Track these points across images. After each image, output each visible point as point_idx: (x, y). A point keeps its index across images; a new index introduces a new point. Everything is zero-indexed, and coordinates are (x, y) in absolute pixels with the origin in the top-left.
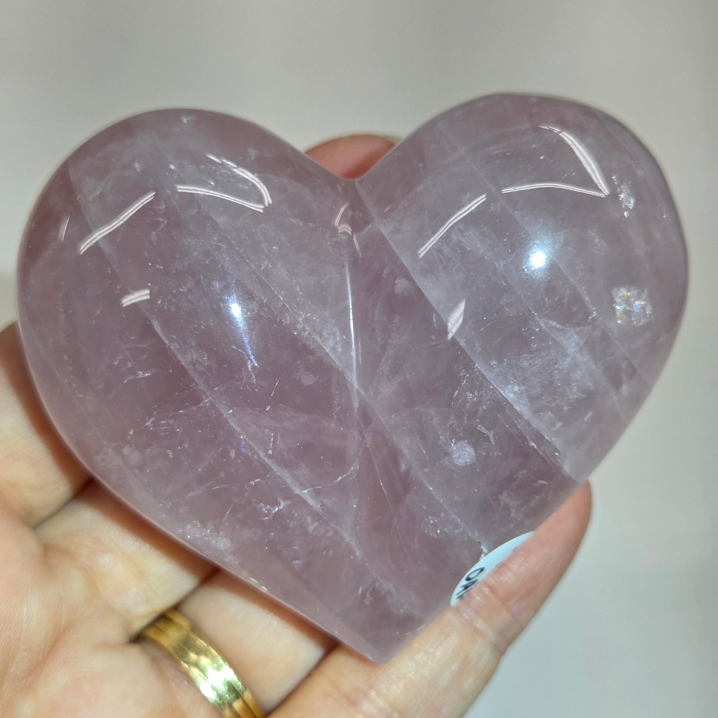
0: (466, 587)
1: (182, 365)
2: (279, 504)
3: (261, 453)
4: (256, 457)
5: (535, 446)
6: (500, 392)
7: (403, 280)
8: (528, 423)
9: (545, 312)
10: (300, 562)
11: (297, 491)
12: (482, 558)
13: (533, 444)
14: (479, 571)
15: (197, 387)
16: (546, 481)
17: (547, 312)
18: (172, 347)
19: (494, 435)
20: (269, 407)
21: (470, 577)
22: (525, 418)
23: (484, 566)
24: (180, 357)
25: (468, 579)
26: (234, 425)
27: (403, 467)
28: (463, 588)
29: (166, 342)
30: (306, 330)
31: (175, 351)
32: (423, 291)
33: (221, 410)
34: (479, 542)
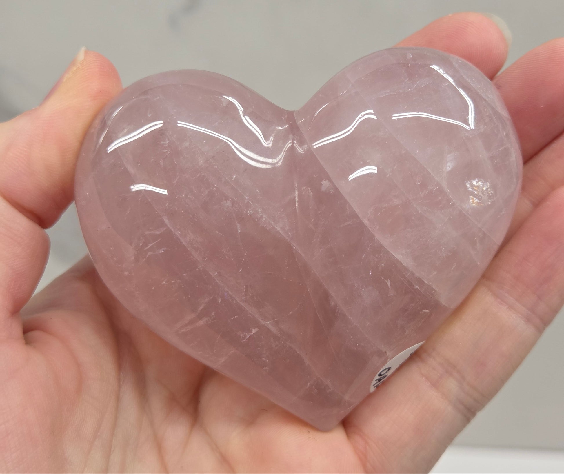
0: (379, 380)
1: (184, 245)
2: (251, 332)
3: (237, 299)
4: (234, 302)
5: (419, 288)
6: (393, 255)
7: (326, 181)
8: (413, 274)
9: (420, 201)
10: (267, 368)
11: (263, 322)
12: (388, 362)
13: (417, 287)
14: (387, 370)
15: (194, 259)
16: (428, 310)
17: (421, 201)
18: (177, 234)
19: (390, 283)
20: (241, 269)
21: (382, 374)
22: (410, 270)
23: (390, 367)
24: (182, 239)
25: (380, 375)
26: (219, 282)
27: (332, 304)
28: (377, 381)
29: (173, 230)
30: (263, 217)
31: (178, 235)
32: (339, 189)
33: (210, 272)
34: (385, 352)
